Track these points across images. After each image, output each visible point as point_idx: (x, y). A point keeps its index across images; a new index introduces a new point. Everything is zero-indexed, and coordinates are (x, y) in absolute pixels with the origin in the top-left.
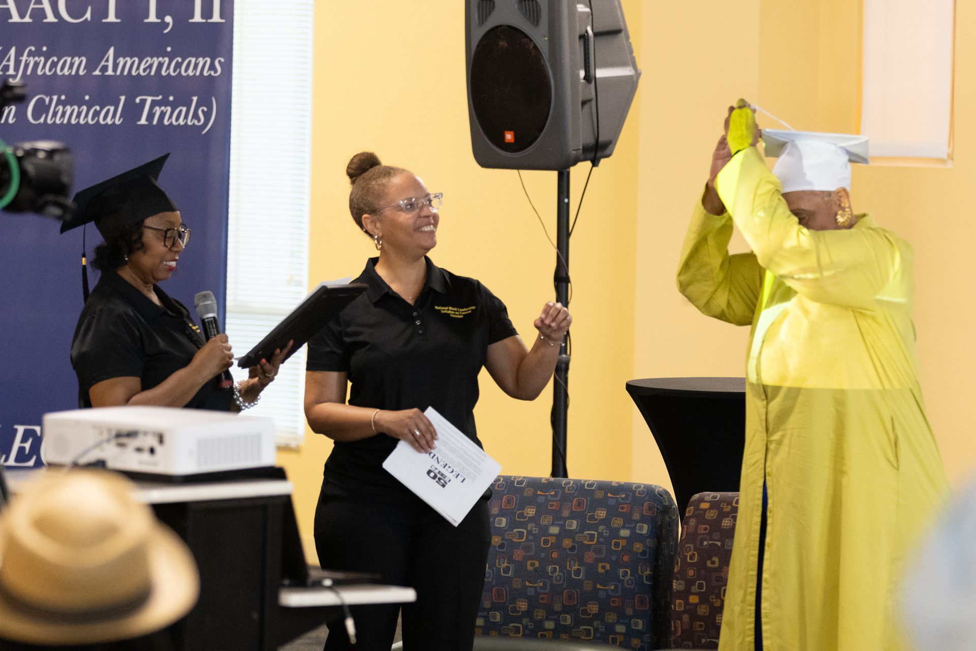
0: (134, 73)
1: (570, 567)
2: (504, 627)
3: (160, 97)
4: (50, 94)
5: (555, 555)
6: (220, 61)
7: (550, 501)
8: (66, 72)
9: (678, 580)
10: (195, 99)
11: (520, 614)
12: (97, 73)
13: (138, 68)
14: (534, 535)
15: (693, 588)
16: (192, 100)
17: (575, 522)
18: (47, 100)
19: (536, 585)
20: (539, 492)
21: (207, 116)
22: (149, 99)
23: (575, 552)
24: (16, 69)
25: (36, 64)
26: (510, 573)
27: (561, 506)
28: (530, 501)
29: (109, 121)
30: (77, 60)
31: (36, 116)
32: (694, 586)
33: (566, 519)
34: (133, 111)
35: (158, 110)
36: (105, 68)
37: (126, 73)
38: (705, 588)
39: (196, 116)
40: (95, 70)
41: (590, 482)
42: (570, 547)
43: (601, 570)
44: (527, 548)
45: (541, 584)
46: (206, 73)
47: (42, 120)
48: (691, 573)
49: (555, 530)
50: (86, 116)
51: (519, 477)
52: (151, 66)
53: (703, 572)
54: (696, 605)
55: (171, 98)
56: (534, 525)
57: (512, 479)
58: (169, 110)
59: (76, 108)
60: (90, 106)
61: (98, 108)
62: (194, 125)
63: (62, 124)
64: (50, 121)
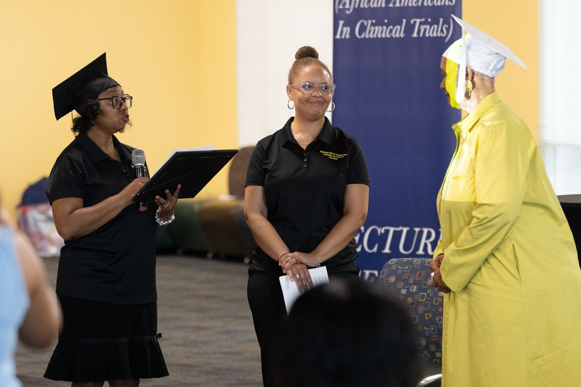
0: (410, 5)
3: (423, 20)
4: (367, 19)
8: (375, 5)
10: (441, 20)
12: (391, 5)
13: (412, 2)
16: (439, 21)
18: (366, 23)
21: (448, 30)
22: (418, 21)
24: (350, 4)
25: (360, 1)
29: (398, 35)
31: (360, 34)
34: (409, 29)
35: (423, 28)
37: (406, 5)
39: (442, 31)
40: (389, 3)
46: (447, 4)
47: (363, 36)
50: (386, 33)
52: (418, 0)
55: (429, 20)
58: (428, 27)
59: (380, 27)
60: (387, 25)
61: (391, 27)
62: (441, 36)
63: (373, 38)
64: (367, 37)
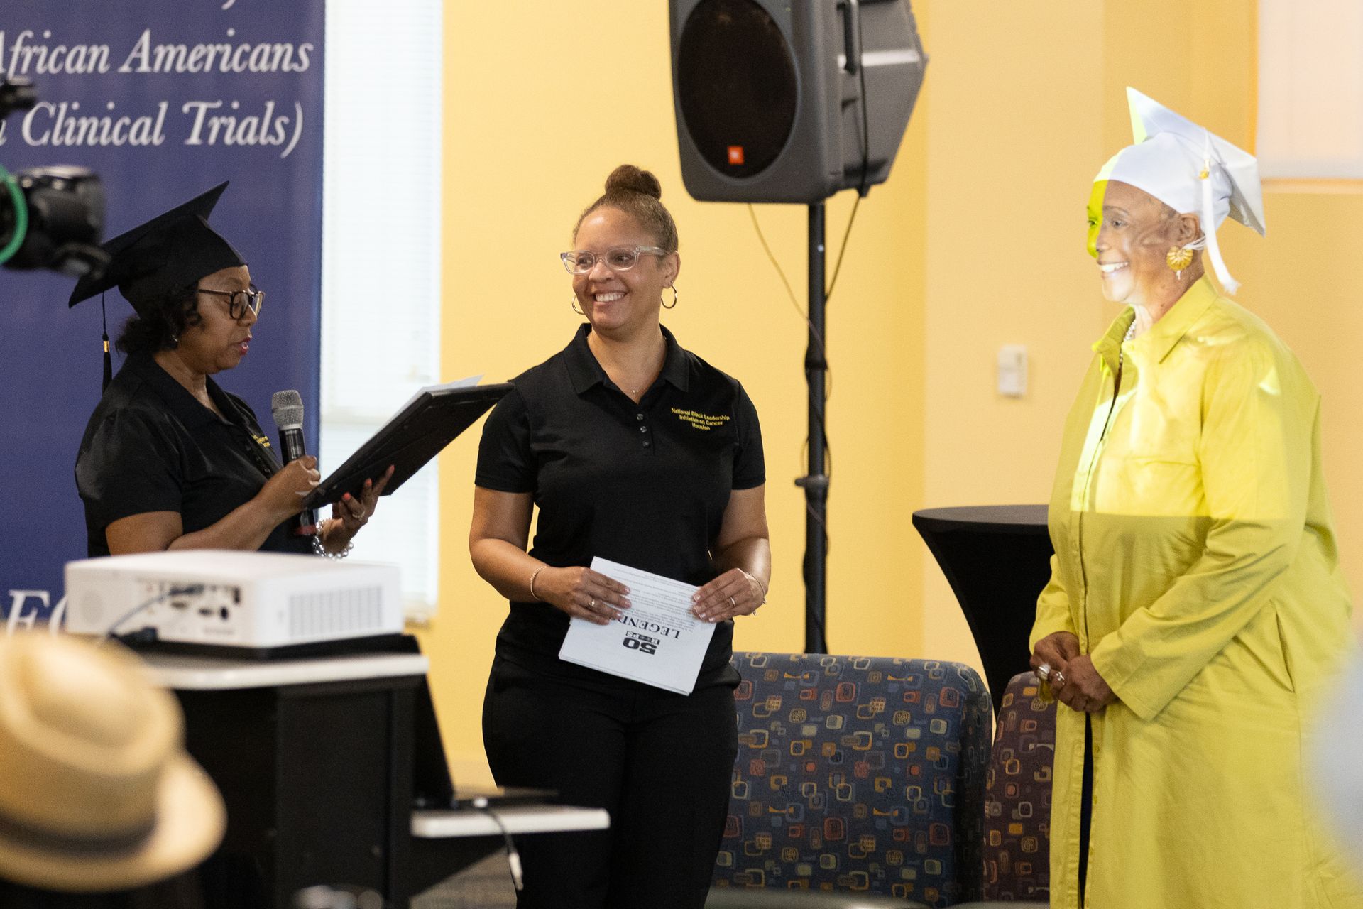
0: (180, 68)
1: (833, 784)
2: (738, 874)
3: (218, 104)
4: (56, 100)
5: (811, 767)
6: (306, 50)
7: (802, 688)
8: (79, 68)
9: (991, 800)
10: (270, 106)
11: (761, 854)
12: (125, 68)
13: (186, 61)
14: (780, 738)
15: (1014, 812)
16: (265, 108)
17: (840, 718)
18: (52, 110)
19: (783, 812)
20: (786, 676)
21: (289, 130)
22: (203, 107)
23: (841, 762)
25: (35, 58)
26: (746, 794)
27: (819, 695)
28: (775, 688)
29: (144, 140)
30: (95, 51)
31: (36, 133)
32: (1016, 810)
33: (826, 714)
34: (178, 125)
35: (216, 123)
36: (136, 62)
37: (168, 68)
38: (1031, 813)
39: (272, 131)
40: (122, 63)
41: (862, 659)
42: (833, 754)
43: (878, 789)
44: (770, 758)
45: (791, 810)
46: (286, 67)
47: (45, 140)
48: (1011, 790)
49: (810, 730)
50: (110, 132)
51: (757, 654)
52: (204, 58)
53: (1028, 790)
54: (1019, 838)
55: (235, 105)
56: (779, 723)
57: (747, 656)
58: (232, 121)
59: (95, 121)
60: (115, 117)
61: (127, 121)
62: (269, 144)
63: (74, 145)
64: (56, 141)
